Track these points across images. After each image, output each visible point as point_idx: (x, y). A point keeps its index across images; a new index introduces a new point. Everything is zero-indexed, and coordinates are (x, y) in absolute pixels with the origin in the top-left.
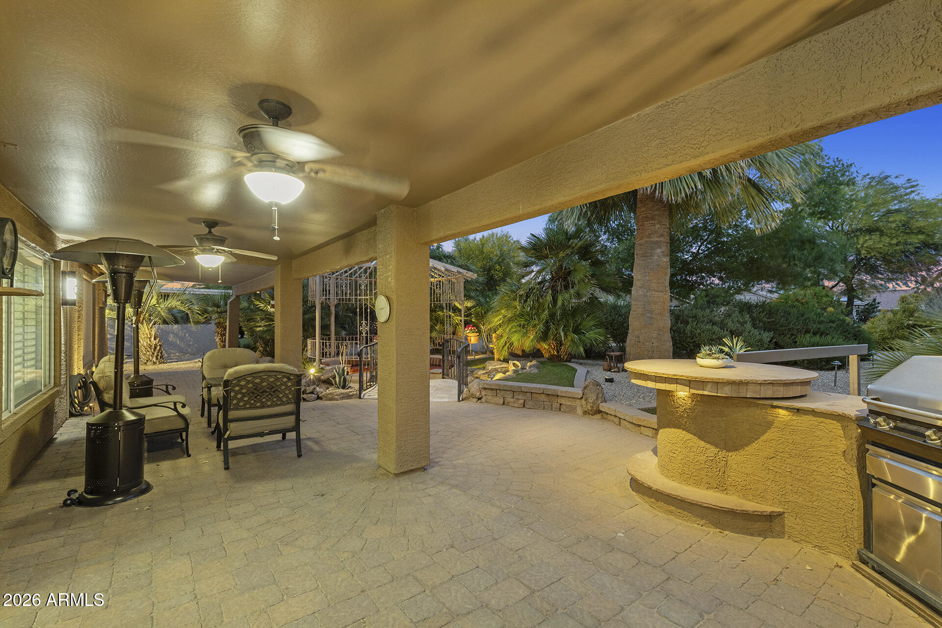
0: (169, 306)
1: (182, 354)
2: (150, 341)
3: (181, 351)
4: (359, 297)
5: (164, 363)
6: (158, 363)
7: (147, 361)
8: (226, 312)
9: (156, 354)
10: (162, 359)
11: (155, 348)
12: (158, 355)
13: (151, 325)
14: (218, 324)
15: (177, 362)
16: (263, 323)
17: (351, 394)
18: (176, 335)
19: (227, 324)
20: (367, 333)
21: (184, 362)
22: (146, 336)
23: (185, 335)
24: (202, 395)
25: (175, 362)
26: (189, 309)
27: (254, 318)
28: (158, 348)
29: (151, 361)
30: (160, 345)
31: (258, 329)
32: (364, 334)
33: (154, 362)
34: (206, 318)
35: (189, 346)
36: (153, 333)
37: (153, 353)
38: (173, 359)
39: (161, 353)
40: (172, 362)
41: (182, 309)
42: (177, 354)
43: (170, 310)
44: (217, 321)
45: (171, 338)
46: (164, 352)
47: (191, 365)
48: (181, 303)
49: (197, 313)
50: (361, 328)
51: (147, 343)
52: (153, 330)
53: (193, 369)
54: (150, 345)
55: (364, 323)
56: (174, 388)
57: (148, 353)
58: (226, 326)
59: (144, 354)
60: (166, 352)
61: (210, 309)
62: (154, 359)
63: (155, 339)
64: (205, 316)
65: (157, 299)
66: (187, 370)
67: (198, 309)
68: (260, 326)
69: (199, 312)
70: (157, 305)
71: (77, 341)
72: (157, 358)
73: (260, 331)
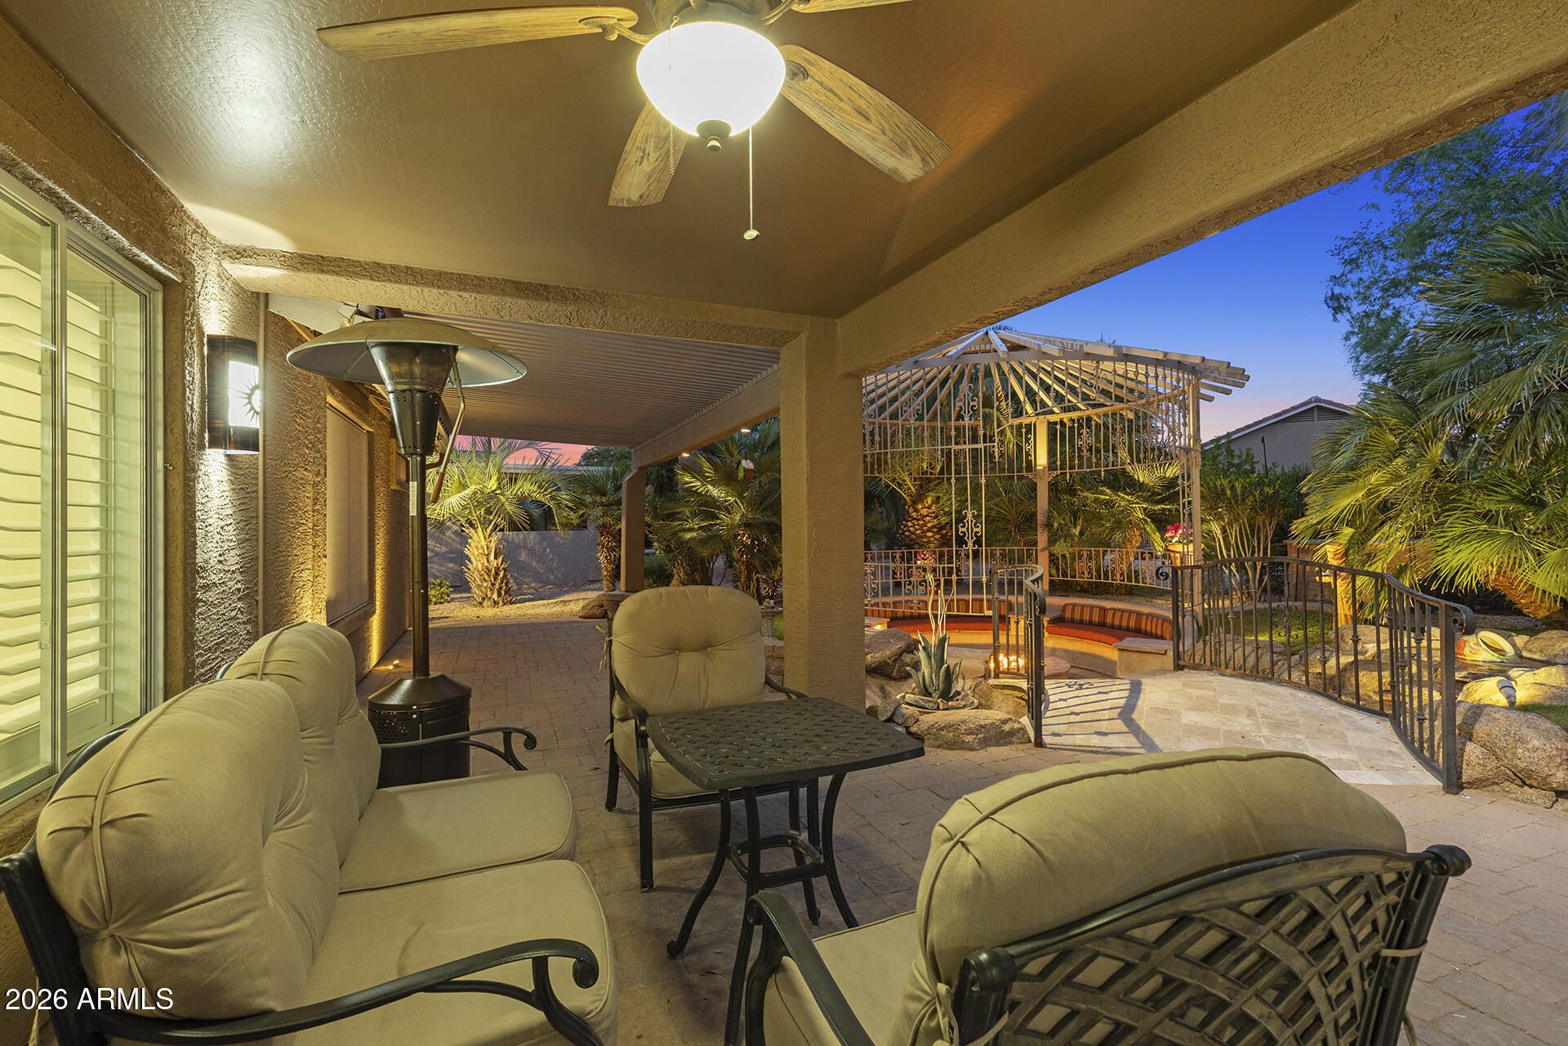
0: (519, 493)
1: (540, 585)
2: (488, 561)
3: (538, 578)
4: (957, 447)
5: (511, 603)
6: (501, 603)
7: (484, 599)
8: (619, 503)
9: (497, 587)
10: (509, 595)
11: (497, 574)
12: (501, 588)
13: (489, 530)
14: (604, 529)
15: (533, 600)
16: (696, 523)
17: (1007, 728)
18: (531, 551)
19: (623, 526)
20: (978, 542)
21: (545, 602)
22: (481, 551)
23: (545, 551)
24: (611, 741)
25: (530, 600)
26: (552, 498)
27: (678, 513)
28: (501, 576)
29: (490, 599)
30: (505, 569)
31: (688, 536)
32: (970, 544)
33: (495, 602)
34: (582, 516)
35: (551, 570)
36: (493, 545)
37: (493, 584)
38: (525, 594)
39: (507, 583)
40: (524, 601)
41: (540, 497)
42: (533, 585)
43: (522, 501)
44: (600, 522)
45: (523, 557)
46: (511, 581)
47: (558, 609)
48: (539, 487)
49: (567, 506)
50: (961, 530)
51: (483, 564)
52: (494, 539)
53: (561, 619)
54: (487, 569)
55: (969, 516)
56: (531, 743)
57: (485, 585)
58: (620, 530)
59: (479, 586)
60: (515, 582)
61: (588, 499)
62: (495, 596)
63: (496, 558)
64: (582, 512)
65: (498, 479)
66: (550, 620)
67: (568, 497)
68: (691, 530)
69: (570, 505)
70: (498, 492)
71: (310, 562)
72: (499, 595)
73: (693, 539)
